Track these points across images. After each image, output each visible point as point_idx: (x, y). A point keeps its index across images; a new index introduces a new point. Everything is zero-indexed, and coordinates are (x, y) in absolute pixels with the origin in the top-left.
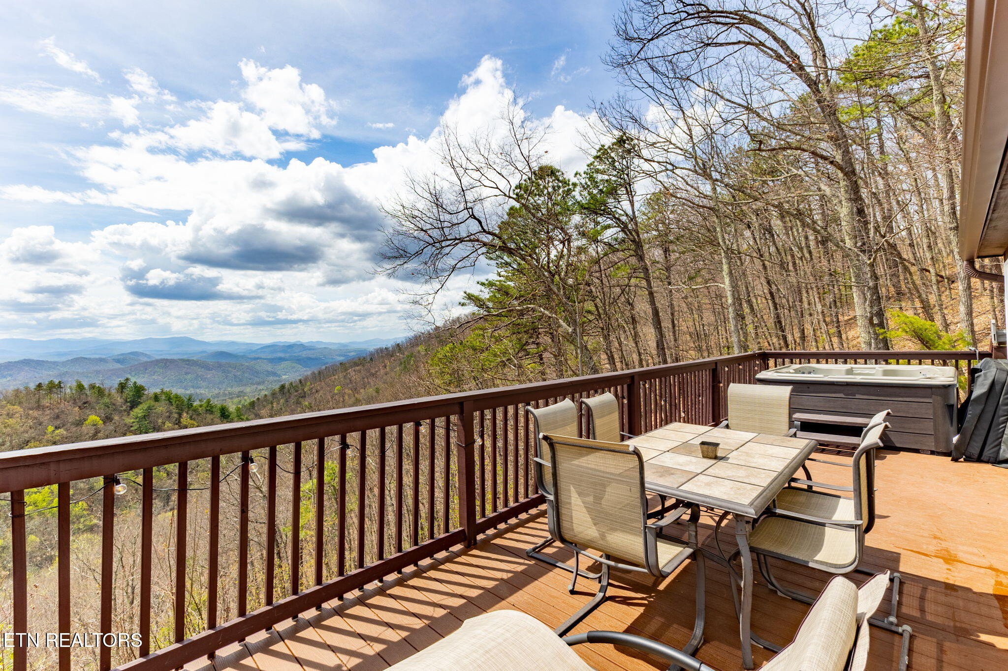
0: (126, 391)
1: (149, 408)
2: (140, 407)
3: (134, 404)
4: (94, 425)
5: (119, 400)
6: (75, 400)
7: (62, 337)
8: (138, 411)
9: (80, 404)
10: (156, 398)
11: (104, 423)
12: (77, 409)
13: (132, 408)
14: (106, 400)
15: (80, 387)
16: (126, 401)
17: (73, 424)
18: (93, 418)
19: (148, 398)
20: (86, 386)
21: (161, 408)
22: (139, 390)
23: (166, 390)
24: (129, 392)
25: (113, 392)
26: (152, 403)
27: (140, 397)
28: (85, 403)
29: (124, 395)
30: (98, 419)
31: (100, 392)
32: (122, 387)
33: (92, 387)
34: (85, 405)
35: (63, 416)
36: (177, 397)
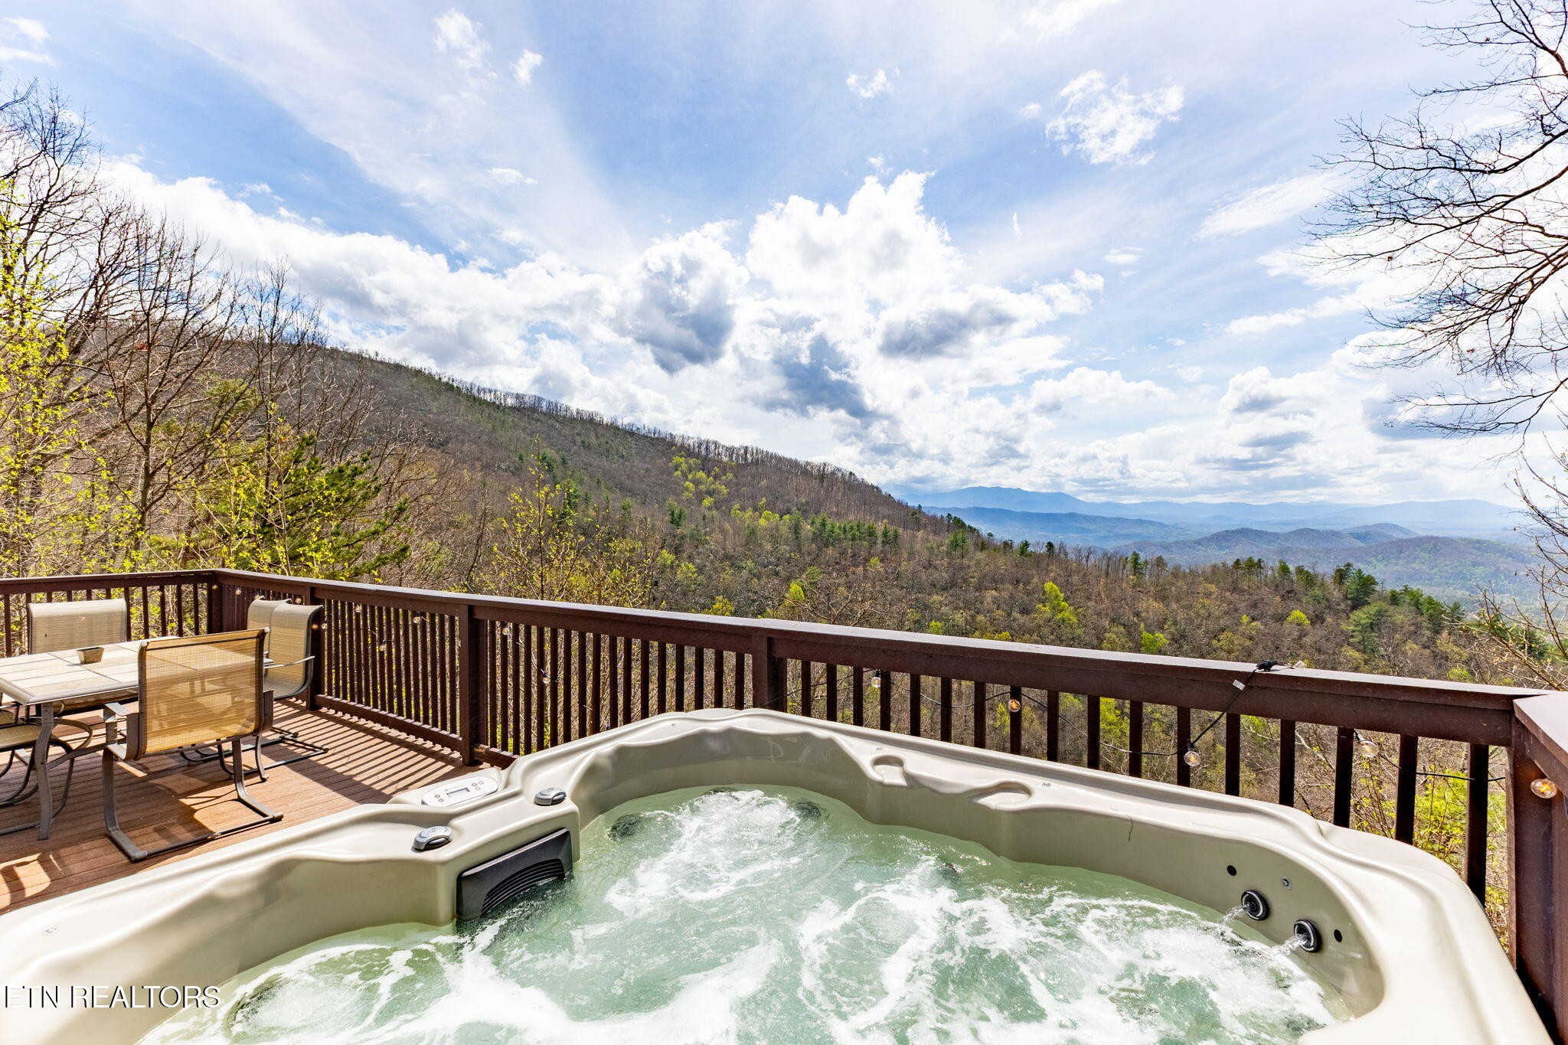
0: (1347, 583)
1: (1380, 614)
2: (1366, 609)
3: (1357, 604)
4: (1299, 625)
5: (1336, 594)
6: (1277, 586)
7: (1285, 500)
8: (1362, 615)
9: (1283, 592)
10: (1394, 599)
11: (1313, 623)
12: (1278, 599)
13: (1354, 608)
14: (1317, 592)
15: (1284, 569)
16: (1346, 598)
17: (1273, 617)
18: (1297, 614)
19: (1382, 598)
20: (1292, 568)
21: (1401, 616)
22: (1366, 584)
23: (1414, 587)
24: (1350, 584)
25: (1329, 581)
26: (1385, 606)
27: (1367, 594)
28: (1289, 592)
29: (1344, 588)
30: (1304, 616)
31: (1309, 580)
32: (1341, 575)
33: (1300, 570)
34: (1289, 595)
35: (1260, 605)
36: (1430, 601)
